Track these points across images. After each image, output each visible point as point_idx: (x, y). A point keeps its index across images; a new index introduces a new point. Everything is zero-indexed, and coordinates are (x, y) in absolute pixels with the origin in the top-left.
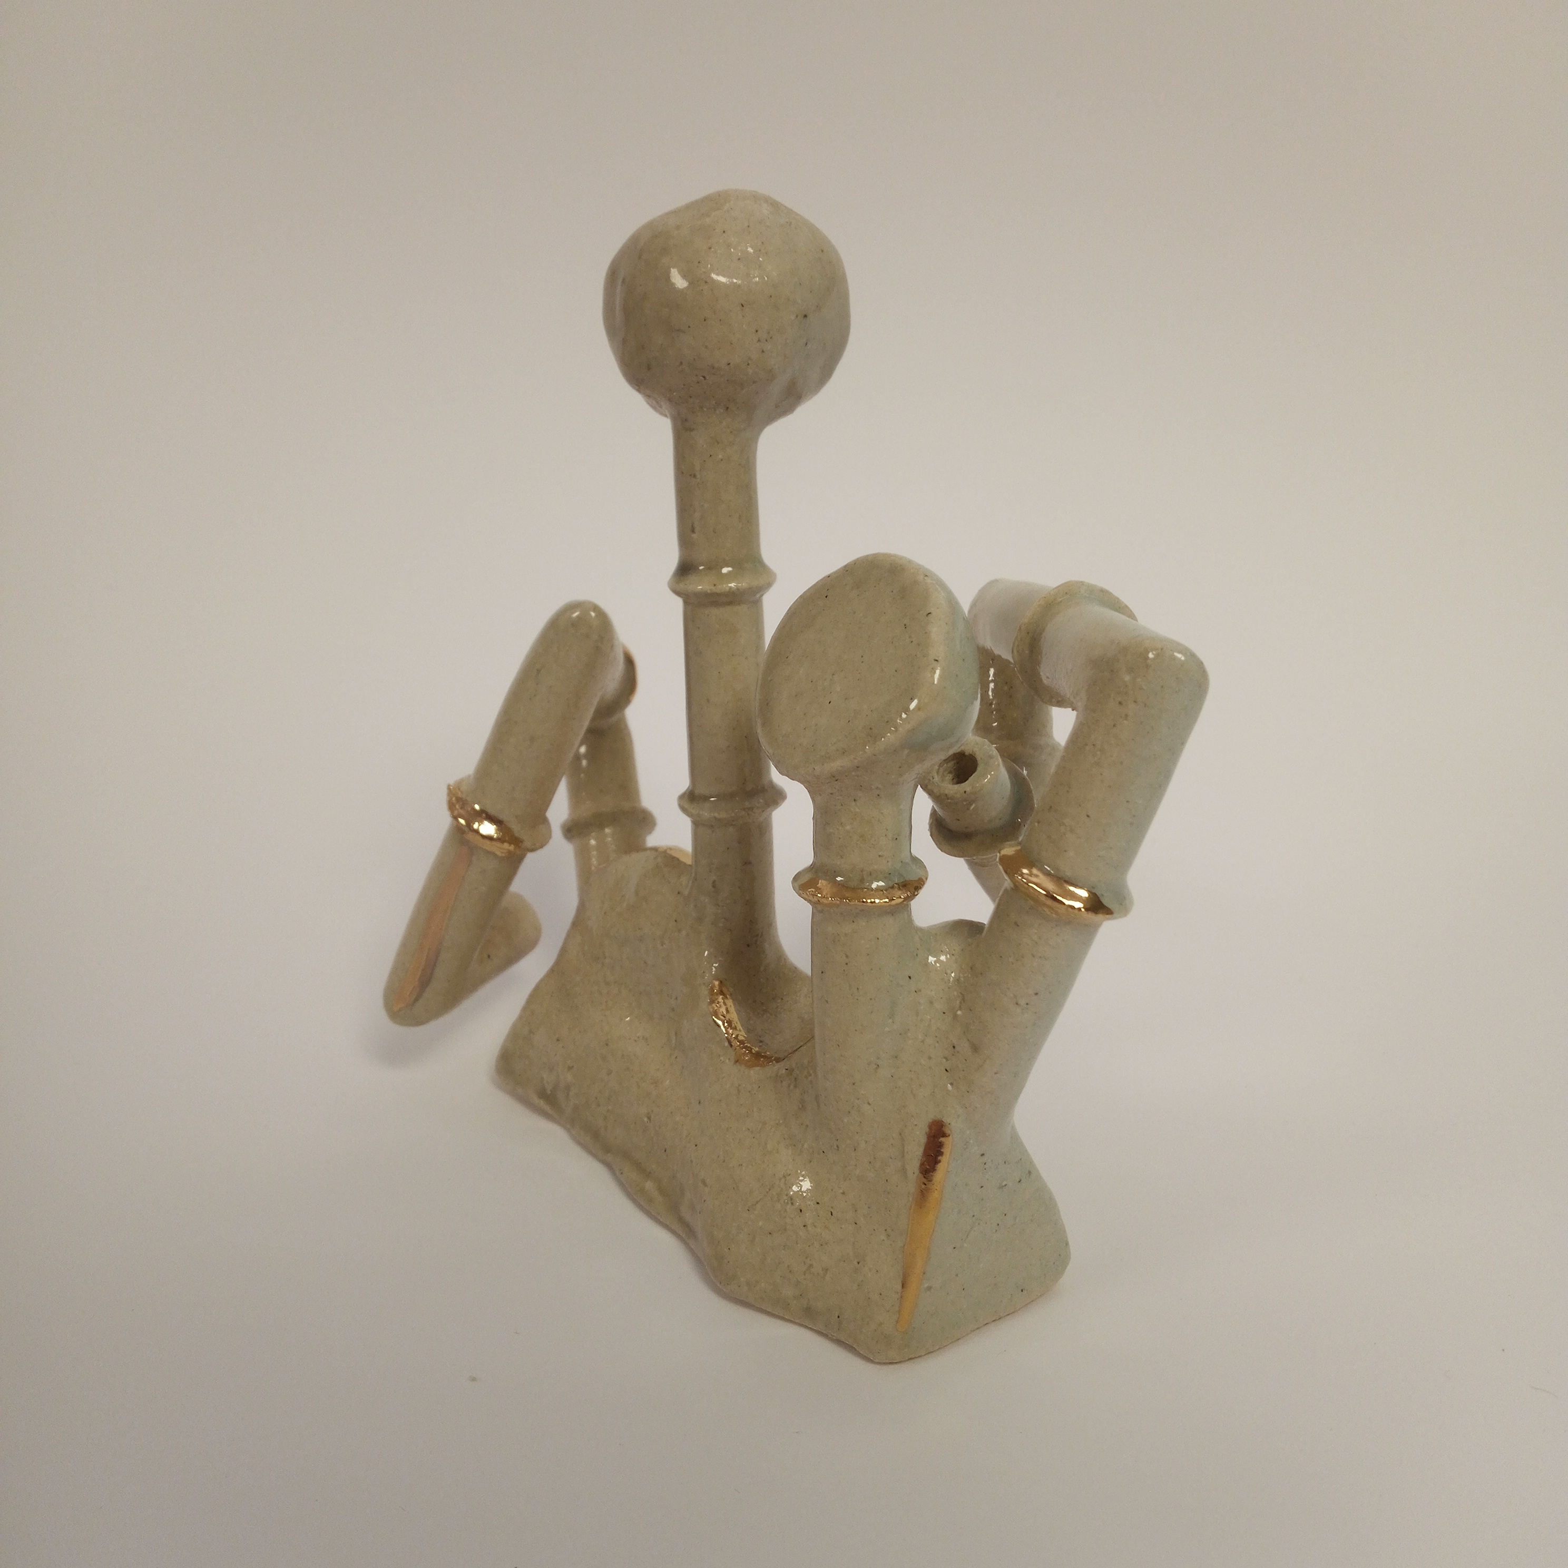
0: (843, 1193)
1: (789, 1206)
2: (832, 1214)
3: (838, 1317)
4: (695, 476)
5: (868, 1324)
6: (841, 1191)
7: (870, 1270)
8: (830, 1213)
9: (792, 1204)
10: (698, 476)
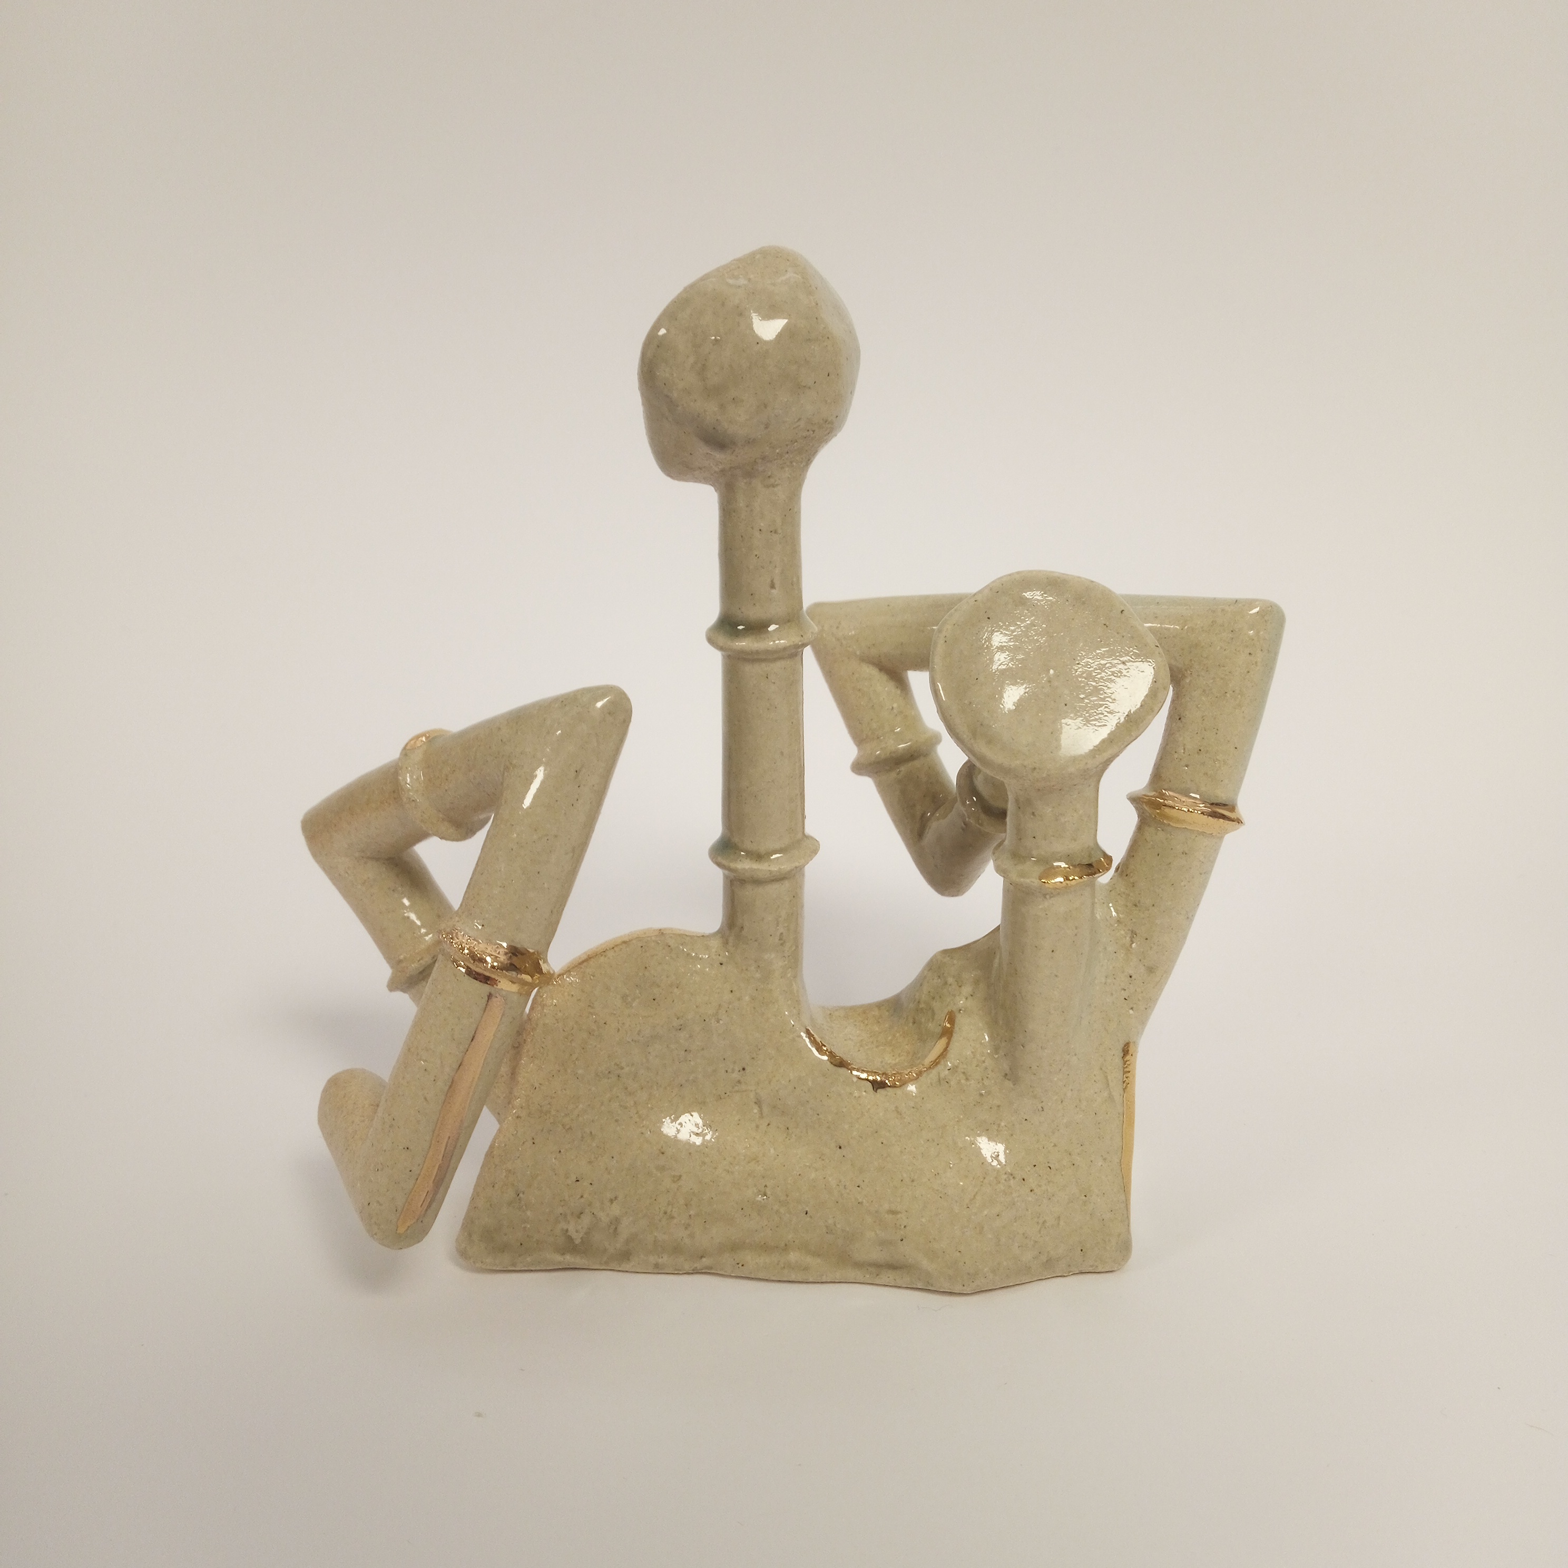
0: (1055, 1145)
1: (1012, 1182)
2: (1050, 1169)
3: (1082, 1250)
4: (776, 532)
5: (1109, 1240)
6: (1053, 1145)
7: (1098, 1196)
8: (1049, 1168)
9: (1014, 1178)
10: (780, 531)
